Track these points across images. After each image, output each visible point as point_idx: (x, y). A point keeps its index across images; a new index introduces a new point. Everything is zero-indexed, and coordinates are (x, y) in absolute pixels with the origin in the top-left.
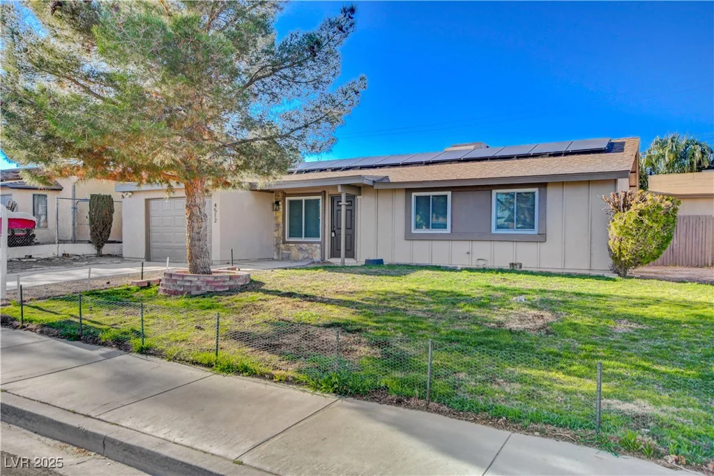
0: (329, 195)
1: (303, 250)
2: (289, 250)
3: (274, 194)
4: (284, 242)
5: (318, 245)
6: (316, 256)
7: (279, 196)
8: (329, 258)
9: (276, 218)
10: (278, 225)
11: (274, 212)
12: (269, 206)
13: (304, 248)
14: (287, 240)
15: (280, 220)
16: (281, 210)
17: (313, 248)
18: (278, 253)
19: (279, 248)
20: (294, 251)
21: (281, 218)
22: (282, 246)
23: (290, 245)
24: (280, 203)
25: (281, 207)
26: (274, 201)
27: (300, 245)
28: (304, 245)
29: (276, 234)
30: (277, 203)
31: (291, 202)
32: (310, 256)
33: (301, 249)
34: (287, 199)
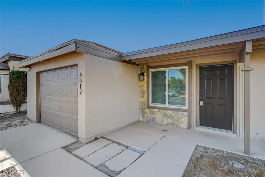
0: (197, 65)
1: (168, 117)
2: (153, 114)
3: (139, 67)
4: (149, 107)
5: (186, 114)
6: (182, 123)
7: (143, 68)
8: (196, 126)
9: (141, 87)
10: (143, 92)
11: (140, 82)
12: (136, 77)
13: (169, 115)
14: (151, 105)
15: (145, 88)
16: (146, 80)
17: (180, 116)
18: (143, 116)
19: (143, 112)
20: (158, 116)
21: (146, 86)
22: (147, 110)
23: (154, 110)
24: (145, 74)
25: (146, 77)
26: (140, 73)
27: (165, 111)
28: (169, 111)
29: (141, 100)
30: (142, 74)
31: (154, 73)
32: (176, 123)
33: (165, 115)
34: (151, 70)
